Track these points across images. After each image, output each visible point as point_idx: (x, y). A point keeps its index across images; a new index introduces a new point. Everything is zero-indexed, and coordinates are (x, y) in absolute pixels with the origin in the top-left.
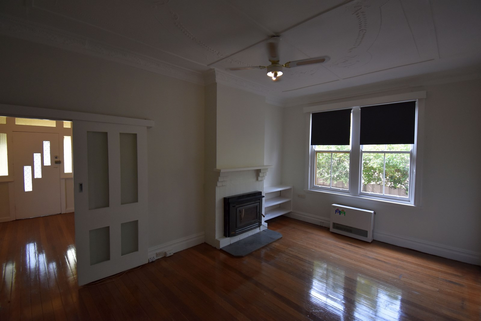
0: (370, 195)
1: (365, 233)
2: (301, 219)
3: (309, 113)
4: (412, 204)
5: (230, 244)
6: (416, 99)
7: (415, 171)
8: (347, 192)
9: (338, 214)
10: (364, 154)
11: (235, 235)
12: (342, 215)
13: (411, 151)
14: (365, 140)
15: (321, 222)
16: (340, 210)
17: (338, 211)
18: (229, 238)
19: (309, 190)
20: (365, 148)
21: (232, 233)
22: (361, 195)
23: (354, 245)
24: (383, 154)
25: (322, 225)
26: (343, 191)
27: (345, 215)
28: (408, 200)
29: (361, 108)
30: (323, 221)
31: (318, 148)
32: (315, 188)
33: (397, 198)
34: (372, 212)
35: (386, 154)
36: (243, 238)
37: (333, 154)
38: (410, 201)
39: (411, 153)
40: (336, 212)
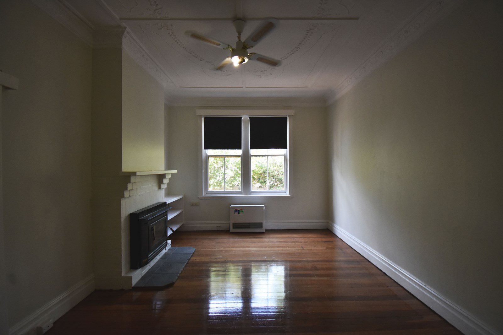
0: (258, 192)
1: (260, 225)
2: (196, 230)
3: (201, 116)
4: (288, 194)
5: (141, 277)
6: (287, 115)
7: (288, 169)
8: (240, 192)
9: (237, 214)
10: (252, 158)
11: (147, 263)
12: (241, 214)
13: (285, 154)
14: (254, 146)
15: (218, 227)
16: (239, 209)
17: (237, 211)
18: (140, 269)
19: (203, 196)
20: (253, 152)
21: (144, 261)
22: (251, 194)
23: (257, 237)
24: (267, 157)
25: (218, 230)
26: (237, 192)
27: (243, 213)
28: (284, 192)
29: (250, 117)
30: (219, 225)
31: (210, 152)
32: (209, 193)
33: (278, 192)
34: (264, 206)
35: (269, 157)
36: (153, 265)
37: (226, 158)
38: (285, 193)
39: (285, 156)
40: (235, 212)
